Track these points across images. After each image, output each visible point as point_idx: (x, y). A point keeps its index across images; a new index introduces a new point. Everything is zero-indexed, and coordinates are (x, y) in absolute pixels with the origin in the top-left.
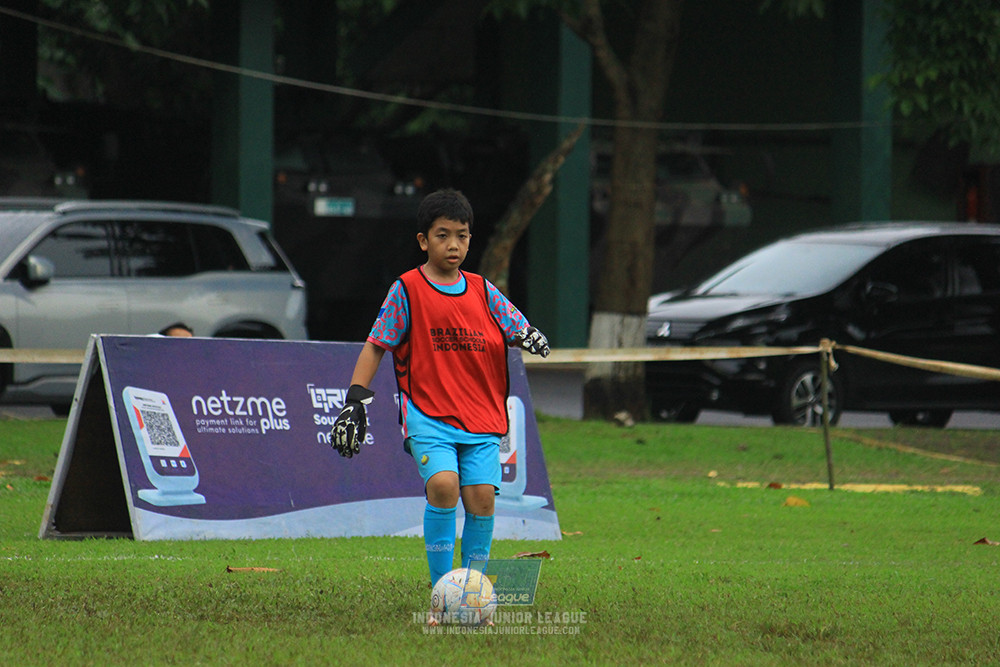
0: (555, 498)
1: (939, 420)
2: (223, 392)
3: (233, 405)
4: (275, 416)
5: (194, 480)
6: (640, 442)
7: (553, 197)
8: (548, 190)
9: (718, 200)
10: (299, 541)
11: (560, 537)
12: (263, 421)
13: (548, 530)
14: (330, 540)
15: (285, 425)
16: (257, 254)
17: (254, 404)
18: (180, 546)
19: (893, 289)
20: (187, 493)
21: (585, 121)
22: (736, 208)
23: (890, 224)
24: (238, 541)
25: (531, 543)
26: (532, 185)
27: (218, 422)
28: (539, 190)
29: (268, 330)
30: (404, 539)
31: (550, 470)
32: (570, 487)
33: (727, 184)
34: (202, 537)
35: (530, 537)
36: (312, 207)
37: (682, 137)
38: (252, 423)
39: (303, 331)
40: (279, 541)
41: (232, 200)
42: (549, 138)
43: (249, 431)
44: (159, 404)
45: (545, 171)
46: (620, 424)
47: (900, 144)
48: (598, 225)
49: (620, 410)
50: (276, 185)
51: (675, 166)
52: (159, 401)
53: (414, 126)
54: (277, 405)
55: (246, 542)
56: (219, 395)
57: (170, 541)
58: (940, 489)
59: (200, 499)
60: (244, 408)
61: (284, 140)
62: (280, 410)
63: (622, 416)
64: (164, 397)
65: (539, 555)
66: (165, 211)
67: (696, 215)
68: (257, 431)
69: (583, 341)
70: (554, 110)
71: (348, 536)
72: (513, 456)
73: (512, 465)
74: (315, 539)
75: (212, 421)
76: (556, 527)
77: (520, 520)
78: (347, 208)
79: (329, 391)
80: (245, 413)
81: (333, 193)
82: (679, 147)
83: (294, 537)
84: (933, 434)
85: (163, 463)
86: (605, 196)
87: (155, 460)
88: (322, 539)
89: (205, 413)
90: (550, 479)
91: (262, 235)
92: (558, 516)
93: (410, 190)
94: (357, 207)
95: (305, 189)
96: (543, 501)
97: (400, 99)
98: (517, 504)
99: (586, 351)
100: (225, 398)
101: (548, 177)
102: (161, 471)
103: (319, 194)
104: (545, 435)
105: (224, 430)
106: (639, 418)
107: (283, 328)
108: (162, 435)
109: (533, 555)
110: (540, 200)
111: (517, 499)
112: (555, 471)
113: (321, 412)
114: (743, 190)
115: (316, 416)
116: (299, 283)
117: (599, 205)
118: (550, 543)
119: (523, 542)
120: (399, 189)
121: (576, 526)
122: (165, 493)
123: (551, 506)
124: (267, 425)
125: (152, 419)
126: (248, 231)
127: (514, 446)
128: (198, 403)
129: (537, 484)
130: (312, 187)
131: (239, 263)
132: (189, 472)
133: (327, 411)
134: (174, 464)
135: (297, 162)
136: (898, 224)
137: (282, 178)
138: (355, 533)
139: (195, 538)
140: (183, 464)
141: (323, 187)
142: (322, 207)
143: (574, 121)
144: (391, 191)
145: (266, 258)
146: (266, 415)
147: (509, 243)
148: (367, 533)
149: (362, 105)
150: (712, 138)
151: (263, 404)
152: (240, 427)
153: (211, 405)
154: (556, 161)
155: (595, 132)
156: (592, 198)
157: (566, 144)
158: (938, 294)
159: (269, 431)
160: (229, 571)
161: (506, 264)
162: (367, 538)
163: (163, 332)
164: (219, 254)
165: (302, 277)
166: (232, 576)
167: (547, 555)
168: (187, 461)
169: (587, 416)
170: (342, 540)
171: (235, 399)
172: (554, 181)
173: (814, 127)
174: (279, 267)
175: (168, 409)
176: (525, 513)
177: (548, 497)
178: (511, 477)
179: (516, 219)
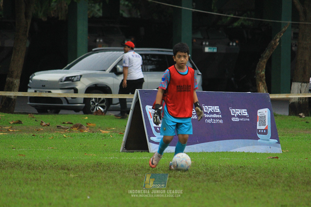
0: (280, 140)
6: (307, 122)
8: (278, 44)
10: (200, 153)
11: (282, 152)
13: (278, 150)
15: (195, 117)
26: (273, 42)
28: (275, 44)
31: (278, 131)
32: (285, 136)
35: (272, 152)
36: (204, 50)
39: (201, 88)
42: (278, 27)
45: (277, 38)
46: (301, 117)
50: (193, 43)
53: (236, 24)
62: (194, 113)
63: (301, 114)
65: (275, 158)
66: (159, 51)
69: (289, 91)
72: (267, 127)
73: (266, 130)
76: (281, 149)
77: (269, 147)
78: (215, 50)
79: (209, 107)
81: (210, 45)
85: (158, 129)
86: (296, 45)
90: (278, 134)
93: (234, 44)
94: (218, 49)
95: (202, 44)
96: (276, 141)
98: (268, 142)
101: (278, 40)
102: (157, 131)
103: (206, 46)
104: (277, 120)
106: (306, 115)
109: (273, 158)
110: (275, 47)
111: (268, 140)
112: (280, 132)
115: (205, 114)
116: (200, 73)
117: (294, 48)
118: (279, 154)
119: (270, 154)
120: (231, 44)
121: (287, 149)
122: (158, 138)
123: (279, 143)
127: (267, 124)
129: (274, 135)
130: (204, 43)
133: (208, 113)
135: (199, 36)
137: (195, 41)
139: (168, 152)
141: (207, 43)
142: (207, 50)
143: (286, 22)
144: (229, 44)
147: (265, 60)
154: (280, 35)
156: (292, 46)
157: (283, 29)
161: (265, 67)
167: (277, 158)
169: (290, 114)
172: (280, 41)
176: (270, 145)
177: (278, 140)
178: (266, 134)
179: (268, 53)
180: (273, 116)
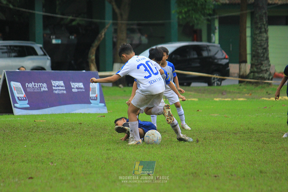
0: (107, 105)
1: (189, 85)
2: (33, 82)
3: (35, 85)
4: (44, 87)
5: (27, 102)
6: (125, 91)
7: (104, 39)
8: (103, 36)
9: (140, 38)
10: (50, 115)
11: (107, 112)
12: (41, 88)
13: (105, 111)
14: (57, 114)
15: (46, 89)
16: (40, 52)
17: (40, 85)
18: (24, 116)
19: (178, 56)
20: (25, 104)
21: (111, 21)
22: (144, 40)
23: (178, 42)
24: (37, 115)
25: (101, 114)
26: (100, 36)
27: (32, 89)
28: (101, 36)
29: (43, 69)
30: (73, 113)
31: (105, 98)
32: (109, 101)
33: (142, 34)
34: (29, 114)
35: (101, 112)
36: (52, 41)
37: (132, 24)
38: (39, 89)
39: (50, 68)
40: (46, 115)
41: (34, 40)
42: (103, 25)
43: (39, 91)
44: (18, 85)
45: (102, 33)
46: (120, 87)
47: (180, 25)
48: (114, 44)
49: (120, 84)
50: (44, 37)
51: (131, 31)
52: (19, 85)
53: (74, 23)
54: (45, 85)
55: (38, 115)
56: (32, 83)
57: (22, 115)
58: (189, 100)
59: (28, 106)
60: (38, 86)
61: (45, 27)
62: (45, 86)
63: (121, 85)
64: (20, 84)
65: (103, 116)
66: (19, 43)
67: (136, 41)
68: (40, 91)
69: (111, 70)
70: (104, 19)
71: (61, 113)
72: (97, 95)
73: (96, 97)
74: (54, 114)
75: (30, 89)
77: (98, 109)
78: (59, 42)
79: (56, 82)
80: (37, 87)
81: (57, 38)
82: (132, 27)
83: (49, 114)
84: (187, 88)
85: (20, 98)
86: (116, 37)
87: (18, 98)
88: (55, 114)
89: (29, 87)
90: (105, 100)
91: (41, 48)
92: (107, 107)
93: (73, 37)
94: (62, 41)
95: (50, 37)
96: (103, 104)
97: (70, 17)
99: (112, 72)
100: (33, 84)
101: (103, 34)
102: (19, 100)
103: (53, 39)
104: (104, 90)
105: (33, 91)
106: (124, 86)
107: (46, 68)
108: (19, 92)
109: (101, 116)
110: (101, 39)
111: (98, 104)
113: (54, 86)
114: (146, 36)
115: (53, 87)
116: (49, 58)
117: (115, 40)
118: (105, 114)
119: (99, 114)
120: (71, 37)
121: (111, 110)
122: (20, 105)
123: (105, 106)
124: (42, 89)
125: (18, 89)
126: (38, 47)
127: (97, 93)
128: (27, 85)
129: (102, 101)
130: (52, 37)
131: (36, 54)
132: (26, 100)
133: (56, 86)
134: (22, 98)
135: (48, 32)
136: (179, 42)
137: (45, 35)
138: (62, 113)
139: (27, 114)
140: (24, 98)
141: (54, 37)
142: (54, 41)
143: (109, 22)
144: (69, 37)
145: (42, 53)
146: (42, 87)
147: (95, 48)
148: (65, 112)
149: (62, 19)
150: (139, 25)
151: (42, 85)
152: (36, 90)
153: (30, 85)
154: (105, 30)
155: (114, 24)
156: (113, 38)
157: (107, 26)
158: (188, 57)
159: (43, 91)
160: (35, 121)
161: (94, 53)
162: (65, 114)
163: (19, 69)
164: (31, 52)
165: (50, 56)
166: (36, 122)
167: (104, 116)
168: (25, 98)
169: (113, 86)
170: (59, 114)
171: (35, 84)
172: (105, 35)
173: (161, 22)
174: (45, 55)
175: (21, 86)
176: (99, 107)
177: (105, 104)
178: (96, 100)
179: (96, 43)
180: (101, 87)
